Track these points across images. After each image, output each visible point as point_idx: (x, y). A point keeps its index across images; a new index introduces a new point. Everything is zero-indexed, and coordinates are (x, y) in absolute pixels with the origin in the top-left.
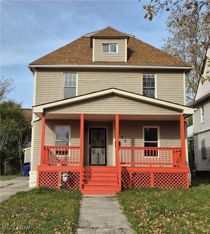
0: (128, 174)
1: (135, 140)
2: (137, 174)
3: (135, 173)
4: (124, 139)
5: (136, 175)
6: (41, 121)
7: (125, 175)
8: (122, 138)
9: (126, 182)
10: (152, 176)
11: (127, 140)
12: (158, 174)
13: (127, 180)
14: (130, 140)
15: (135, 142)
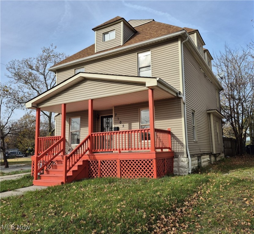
0: (98, 162)
1: (132, 124)
2: (105, 161)
3: (103, 161)
4: (122, 125)
5: (104, 163)
6: (61, 115)
7: (95, 163)
8: (120, 124)
9: (95, 170)
10: (118, 164)
11: (125, 124)
12: (125, 161)
13: (96, 169)
14: (128, 124)
15: (132, 126)
